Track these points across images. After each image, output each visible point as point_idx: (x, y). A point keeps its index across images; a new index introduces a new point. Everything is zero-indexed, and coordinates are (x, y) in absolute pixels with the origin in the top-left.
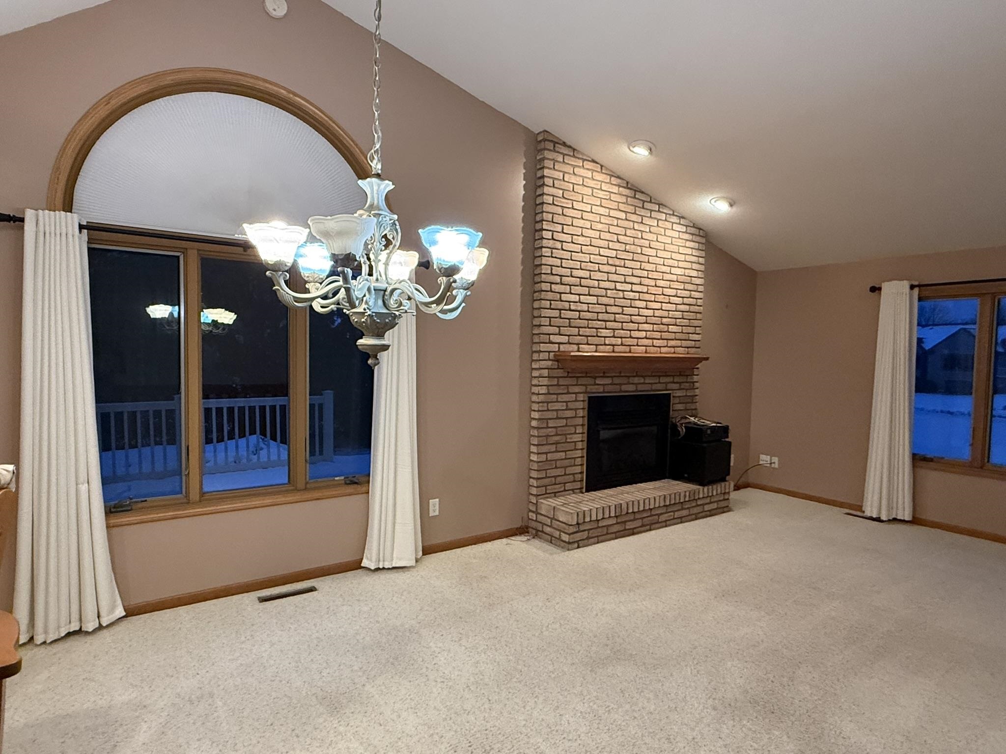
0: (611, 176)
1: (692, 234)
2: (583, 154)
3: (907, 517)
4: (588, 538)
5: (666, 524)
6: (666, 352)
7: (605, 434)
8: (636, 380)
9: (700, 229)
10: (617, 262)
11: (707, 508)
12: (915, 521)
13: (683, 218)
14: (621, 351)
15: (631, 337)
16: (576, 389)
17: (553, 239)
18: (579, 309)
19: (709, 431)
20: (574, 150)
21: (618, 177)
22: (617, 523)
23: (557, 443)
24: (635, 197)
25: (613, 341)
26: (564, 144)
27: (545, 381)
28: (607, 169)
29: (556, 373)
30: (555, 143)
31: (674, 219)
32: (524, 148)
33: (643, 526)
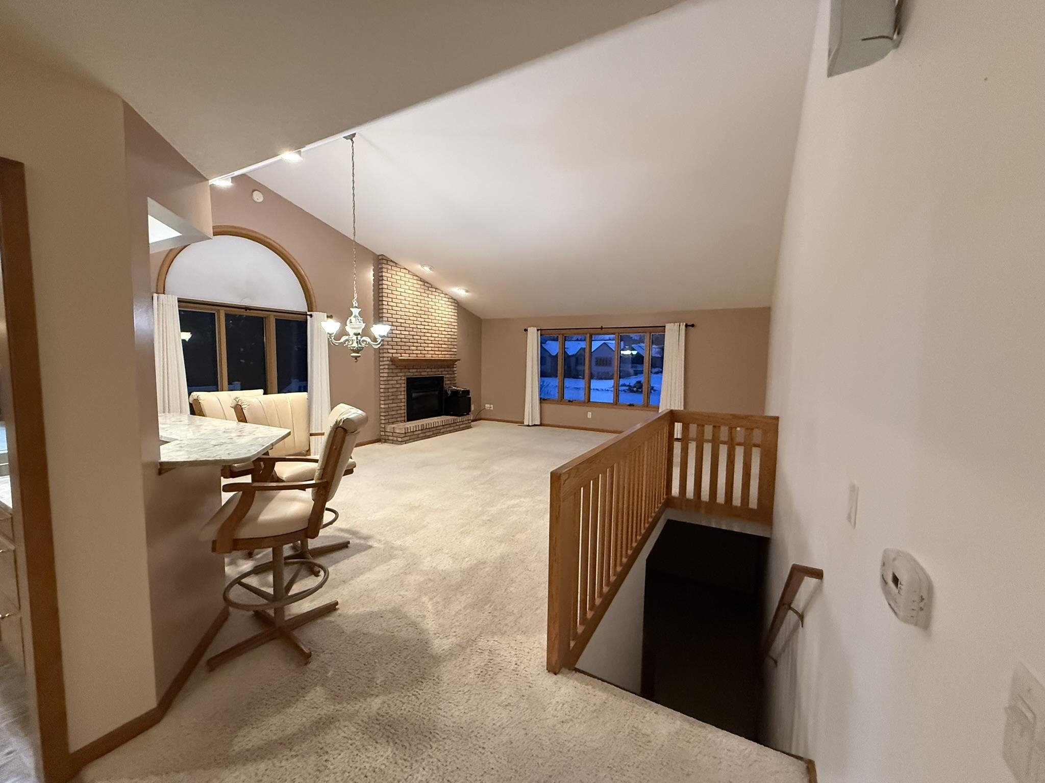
0: (413, 275)
1: (451, 302)
2: (400, 266)
3: (539, 423)
4: (410, 439)
5: (443, 433)
6: (441, 357)
7: (414, 395)
8: (428, 370)
9: (454, 300)
10: (417, 315)
11: (461, 426)
12: (541, 425)
13: (446, 294)
14: (421, 357)
15: (425, 350)
16: (401, 374)
17: (388, 305)
18: (401, 337)
19: (461, 392)
20: (396, 264)
21: (417, 276)
22: (422, 433)
23: (393, 399)
24: (424, 285)
25: (417, 352)
26: (392, 261)
27: (386, 371)
28: (411, 272)
29: (391, 367)
30: (387, 260)
31: (443, 295)
32: (373, 262)
33: (433, 434)
